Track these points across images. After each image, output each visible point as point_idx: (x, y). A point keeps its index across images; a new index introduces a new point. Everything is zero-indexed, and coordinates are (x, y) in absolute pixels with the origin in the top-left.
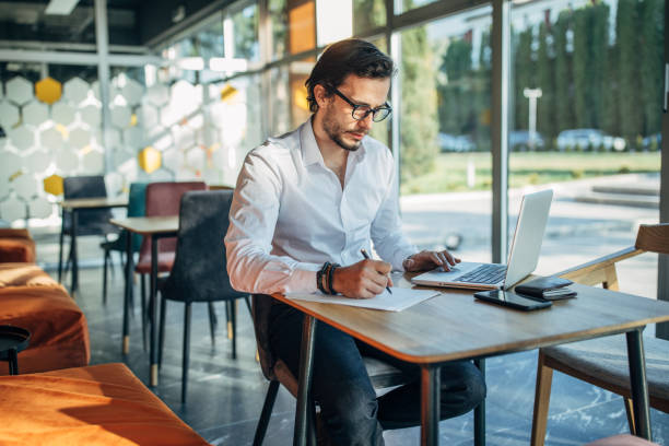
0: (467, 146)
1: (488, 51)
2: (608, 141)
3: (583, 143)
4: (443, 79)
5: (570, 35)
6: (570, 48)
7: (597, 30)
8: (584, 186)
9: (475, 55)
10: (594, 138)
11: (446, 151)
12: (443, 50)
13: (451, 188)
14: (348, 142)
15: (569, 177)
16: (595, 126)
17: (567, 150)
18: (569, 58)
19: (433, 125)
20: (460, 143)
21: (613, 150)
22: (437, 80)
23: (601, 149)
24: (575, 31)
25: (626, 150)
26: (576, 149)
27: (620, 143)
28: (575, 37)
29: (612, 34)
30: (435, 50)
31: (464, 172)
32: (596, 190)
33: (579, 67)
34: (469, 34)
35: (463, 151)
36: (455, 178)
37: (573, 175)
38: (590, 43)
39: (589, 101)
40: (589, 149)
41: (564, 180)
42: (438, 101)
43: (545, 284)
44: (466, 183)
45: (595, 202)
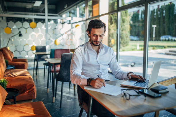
1: (143, 15)
2: (174, 38)
3: (167, 39)
4: (131, 22)
5: (164, 11)
6: (164, 15)
7: (171, 11)
8: (167, 50)
9: (140, 16)
10: (170, 38)
11: (132, 40)
12: (132, 15)
13: (133, 50)
15: (163, 48)
16: (170, 35)
17: (163, 40)
18: (164, 17)
19: (129, 34)
20: (136, 38)
21: (175, 41)
22: (130, 22)
23: (172, 40)
26: (165, 40)
30: (129, 15)
31: (136, 46)
32: (170, 51)
33: (166, 20)
34: (138, 11)
35: (136, 40)
36: (133, 47)
37: (164, 47)
38: (169, 14)
39: (169, 29)
40: (169, 40)
42: (130, 28)
43: (159, 89)
44: (137, 49)
45: (170, 54)
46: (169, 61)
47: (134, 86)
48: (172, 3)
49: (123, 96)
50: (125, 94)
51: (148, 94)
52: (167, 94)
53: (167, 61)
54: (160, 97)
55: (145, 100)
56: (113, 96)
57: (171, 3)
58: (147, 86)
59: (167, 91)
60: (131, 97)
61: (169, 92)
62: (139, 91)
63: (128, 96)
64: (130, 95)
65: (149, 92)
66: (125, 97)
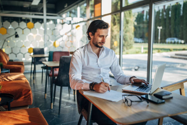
1: (148, 16)
2: (180, 41)
3: (173, 41)
4: (136, 23)
5: (170, 12)
6: (170, 16)
7: (178, 11)
8: (173, 53)
9: (145, 17)
10: (176, 40)
11: (136, 42)
12: (136, 16)
13: (137, 53)
15: (169, 51)
16: (176, 37)
17: (168, 43)
18: (170, 18)
19: (133, 36)
20: (140, 40)
21: (181, 43)
22: (134, 24)
23: (178, 43)
25: (184, 44)
26: (171, 43)
27: (183, 42)
29: (182, 12)
30: (134, 16)
31: (140, 48)
32: (176, 55)
33: (172, 21)
34: (143, 12)
35: (140, 43)
36: (138, 50)
37: (170, 50)
38: (175, 15)
39: (175, 31)
40: (175, 43)
41: (167, 51)
42: (134, 30)
43: (163, 94)
44: (141, 52)
45: (176, 58)
46: (175, 65)
47: (136, 91)
48: (178, 4)
49: (124, 102)
50: (126, 100)
51: (151, 100)
52: (171, 100)
53: (172, 65)
54: (163, 103)
55: (148, 106)
56: (114, 102)
57: (177, 3)
58: (150, 91)
59: (171, 97)
60: (133, 103)
61: (173, 98)
62: (141, 97)
63: (129, 102)
64: (132, 101)
65: (152, 97)
66: (126, 103)
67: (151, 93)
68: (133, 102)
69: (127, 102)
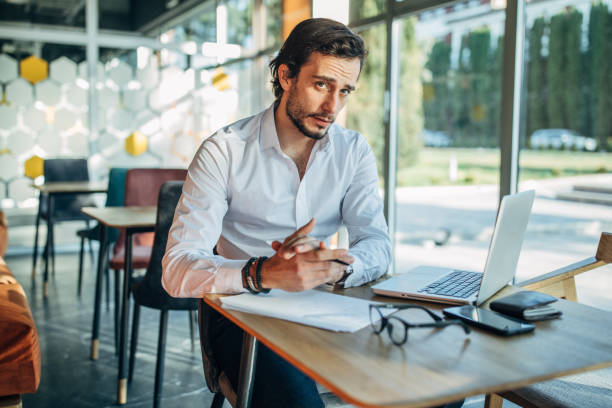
0: (446, 142)
1: (467, 54)
2: (581, 141)
3: (556, 143)
4: (428, 76)
5: (545, 40)
6: (545, 52)
7: (570, 37)
8: (565, 184)
9: (454, 56)
10: (567, 138)
12: (428, 49)
14: (312, 128)
15: (548, 174)
16: (566, 126)
17: (540, 149)
18: (543, 62)
20: (438, 138)
21: (585, 150)
23: (573, 149)
24: (550, 36)
25: (597, 150)
26: (550, 148)
27: (591, 144)
28: (550, 42)
29: (585, 41)
30: (421, 47)
31: (447, 166)
32: (578, 189)
33: (553, 70)
34: (449, 37)
37: (553, 173)
38: (563, 49)
39: (563, 107)
40: (562, 148)
41: (543, 177)
43: (527, 301)
45: (576, 200)
47: (425, 294)
48: (572, 11)
49: (377, 333)
50: (385, 322)
51: (481, 321)
52: (557, 324)
55: (467, 342)
56: (341, 332)
57: (568, 8)
58: (476, 293)
59: (556, 311)
60: (411, 332)
61: (563, 316)
62: (445, 313)
63: (399, 330)
64: (407, 326)
65: (483, 315)
66: (385, 331)
67: (481, 300)
68: (413, 326)
69: (390, 328)
